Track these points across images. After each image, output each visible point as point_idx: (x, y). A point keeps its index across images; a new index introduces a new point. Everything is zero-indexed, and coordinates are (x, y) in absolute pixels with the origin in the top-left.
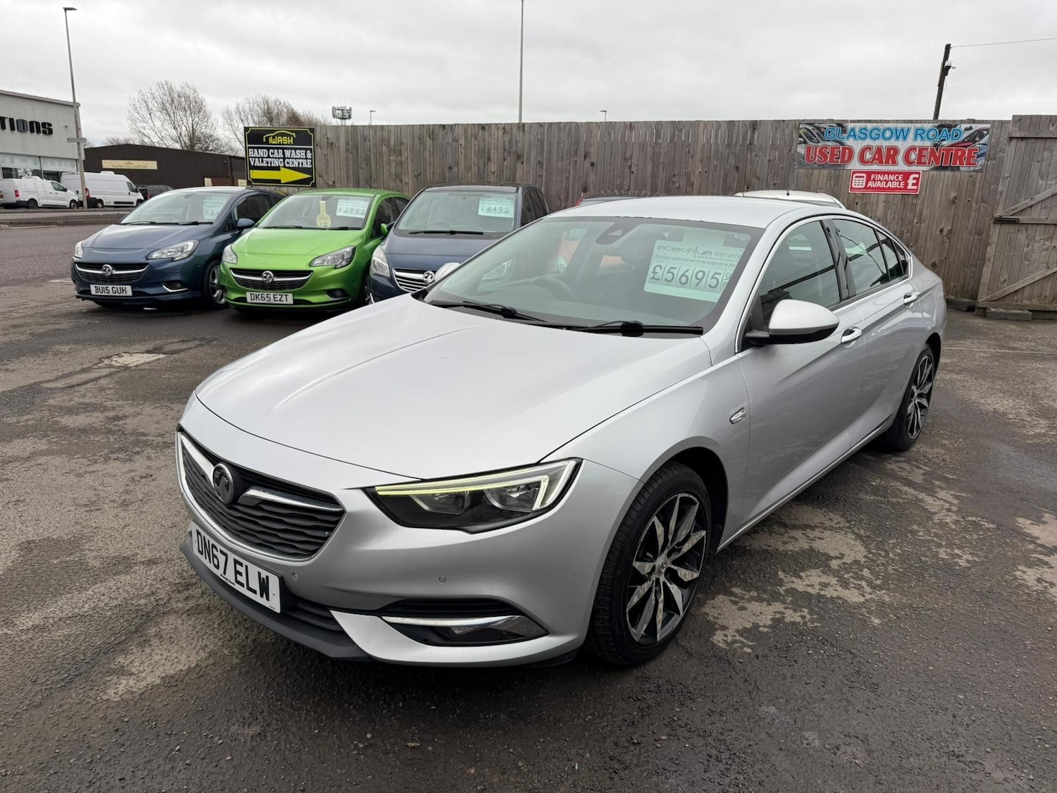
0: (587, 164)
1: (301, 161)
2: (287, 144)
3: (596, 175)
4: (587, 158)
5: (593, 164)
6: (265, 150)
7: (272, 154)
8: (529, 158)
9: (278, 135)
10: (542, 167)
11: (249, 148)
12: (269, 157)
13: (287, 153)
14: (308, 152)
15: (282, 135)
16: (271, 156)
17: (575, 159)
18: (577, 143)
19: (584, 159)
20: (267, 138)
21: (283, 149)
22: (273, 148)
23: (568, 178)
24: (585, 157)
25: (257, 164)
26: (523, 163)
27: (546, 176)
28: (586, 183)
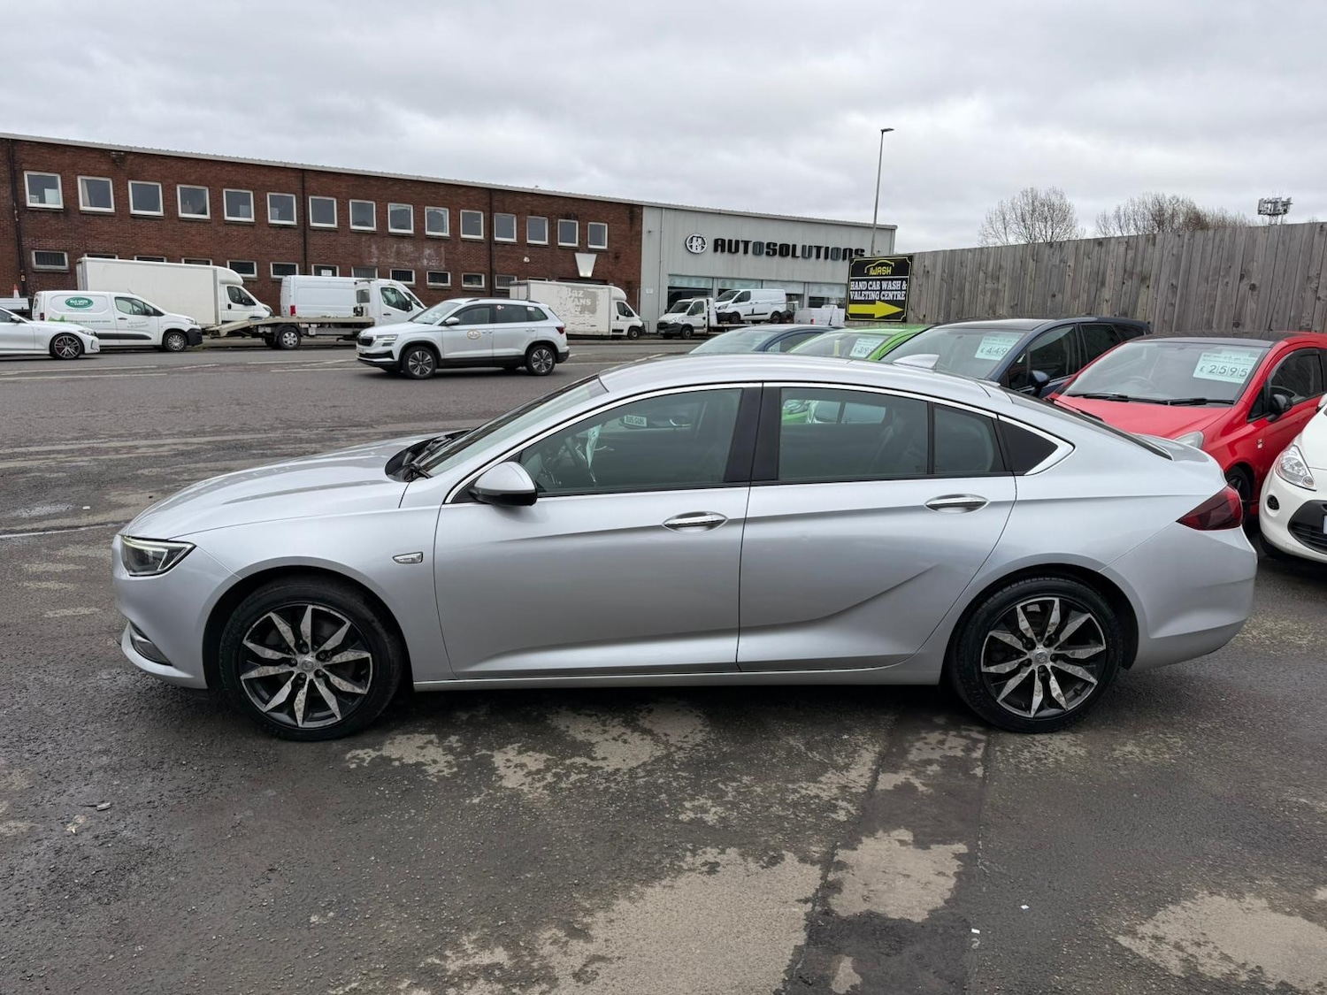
0: (1245, 285)
1: (895, 292)
2: (886, 275)
3: (1257, 305)
4: (1245, 279)
5: (1253, 287)
6: (865, 283)
7: (871, 286)
8: (1157, 281)
9: (878, 265)
10: (1175, 293)
11: (852, 280)
12: (867, 290)
13: (884, 285)
14: (904, 282)
15: (882, 265)
16: (870, 288)
17: (1225, 280)
18: (1231, 258)
19: (1240, 280)
20: (868, 269)
21: (881, 280)
22: (872, 280)
23: (1213, 307)
24: (1242, 277)
25: (856, 298)
26: (1148, 287)
27: (1180, 305)
28: (1240, 313)
